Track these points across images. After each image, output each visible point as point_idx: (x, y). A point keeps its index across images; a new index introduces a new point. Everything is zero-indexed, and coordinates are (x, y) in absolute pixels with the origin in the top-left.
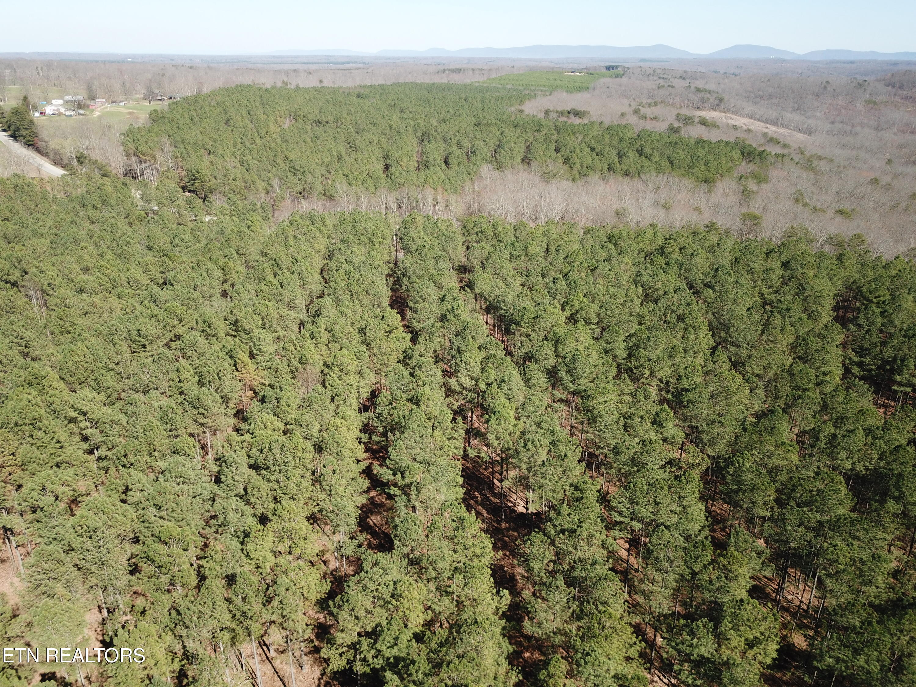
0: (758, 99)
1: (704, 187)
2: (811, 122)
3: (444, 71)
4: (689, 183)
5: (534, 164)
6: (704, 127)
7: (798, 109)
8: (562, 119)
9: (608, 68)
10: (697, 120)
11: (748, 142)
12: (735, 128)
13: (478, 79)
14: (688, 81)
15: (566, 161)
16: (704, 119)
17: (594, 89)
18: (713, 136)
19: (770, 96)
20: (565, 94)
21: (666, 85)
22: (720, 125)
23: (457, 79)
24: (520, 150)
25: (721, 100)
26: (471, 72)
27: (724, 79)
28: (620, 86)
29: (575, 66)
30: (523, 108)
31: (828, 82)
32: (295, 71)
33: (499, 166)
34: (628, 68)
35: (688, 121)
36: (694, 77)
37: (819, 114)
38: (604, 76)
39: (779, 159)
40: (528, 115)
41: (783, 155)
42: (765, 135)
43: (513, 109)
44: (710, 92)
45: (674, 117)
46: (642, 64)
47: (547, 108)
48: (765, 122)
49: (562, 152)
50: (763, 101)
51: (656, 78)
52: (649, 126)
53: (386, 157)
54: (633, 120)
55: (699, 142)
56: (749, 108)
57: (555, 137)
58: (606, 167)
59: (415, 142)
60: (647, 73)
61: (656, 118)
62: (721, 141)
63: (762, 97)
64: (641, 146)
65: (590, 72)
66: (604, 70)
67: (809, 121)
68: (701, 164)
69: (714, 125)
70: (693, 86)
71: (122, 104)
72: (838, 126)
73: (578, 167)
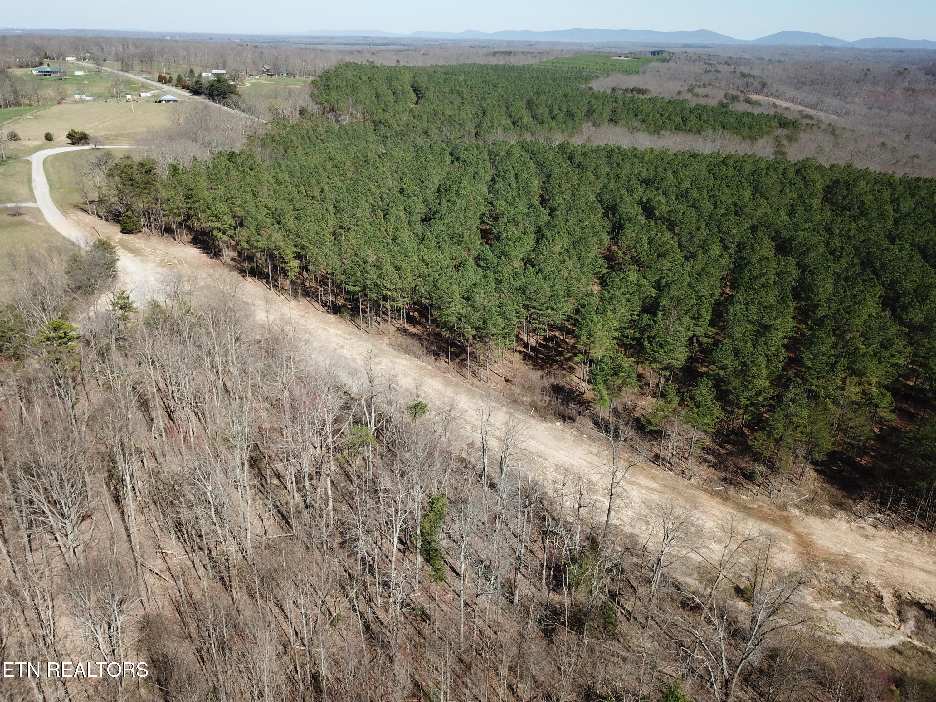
0: (800, 85)
1: (749, 142)
2: (850, 106)
3: (494, 53)
4: (738, 138)
5: (621, 123)
6: (748, 105)
7: (838, 95)
9: (653, 53)
10: (742, 99)
11: (785, 116)
12: (775, 106)
13: (532, 61)
14: (733, 66)
15: (644, 122)
16: (748, 98)
17: (644, 73)
18: (757, 111)
19: (812, 83)
21: (713, 70)
22: (763, 104)
23: (512, 60)
24: (607, 114)
25: (764, 85)
26: (522, 55)
27: (768, 65)
28: (669, 69)
29: (620, 51)
30: (590, 85)
31: (868, 70)
32: (359, 52)
33: (596, 124)
34: (673, 53)
35: (734, 98)
36: (738, 62)
37: (858, 100)
38: (651, 61)
39: (809, 127)
40: (599, 91)
41: (813, 125)
42: (800, 113)
43: (584, 87)
44: (754, 77)
45: (723, 96)
46: (687, 50)
47: (611, 86)
49: (640, 116)
50: (805, 87)
51: (701, 63)
52: (703, 101)
54: (689, 96)
55: (748, 114)
56: (791, 93)
57: (631, 106)
58: (674, 128)
59: (524, 107)
60: (693, 59)
61: (707, 96)
62: (762, 114)
63: (804, 83)
64: (699, 113)
65: (636, 57)
66: (649, 55)
67: (848, 106)
68: (747, 128)
69: (757, 103)
70: (738, 71)
71: (257, 77)
72: (875, 111)
73: (653, 126)
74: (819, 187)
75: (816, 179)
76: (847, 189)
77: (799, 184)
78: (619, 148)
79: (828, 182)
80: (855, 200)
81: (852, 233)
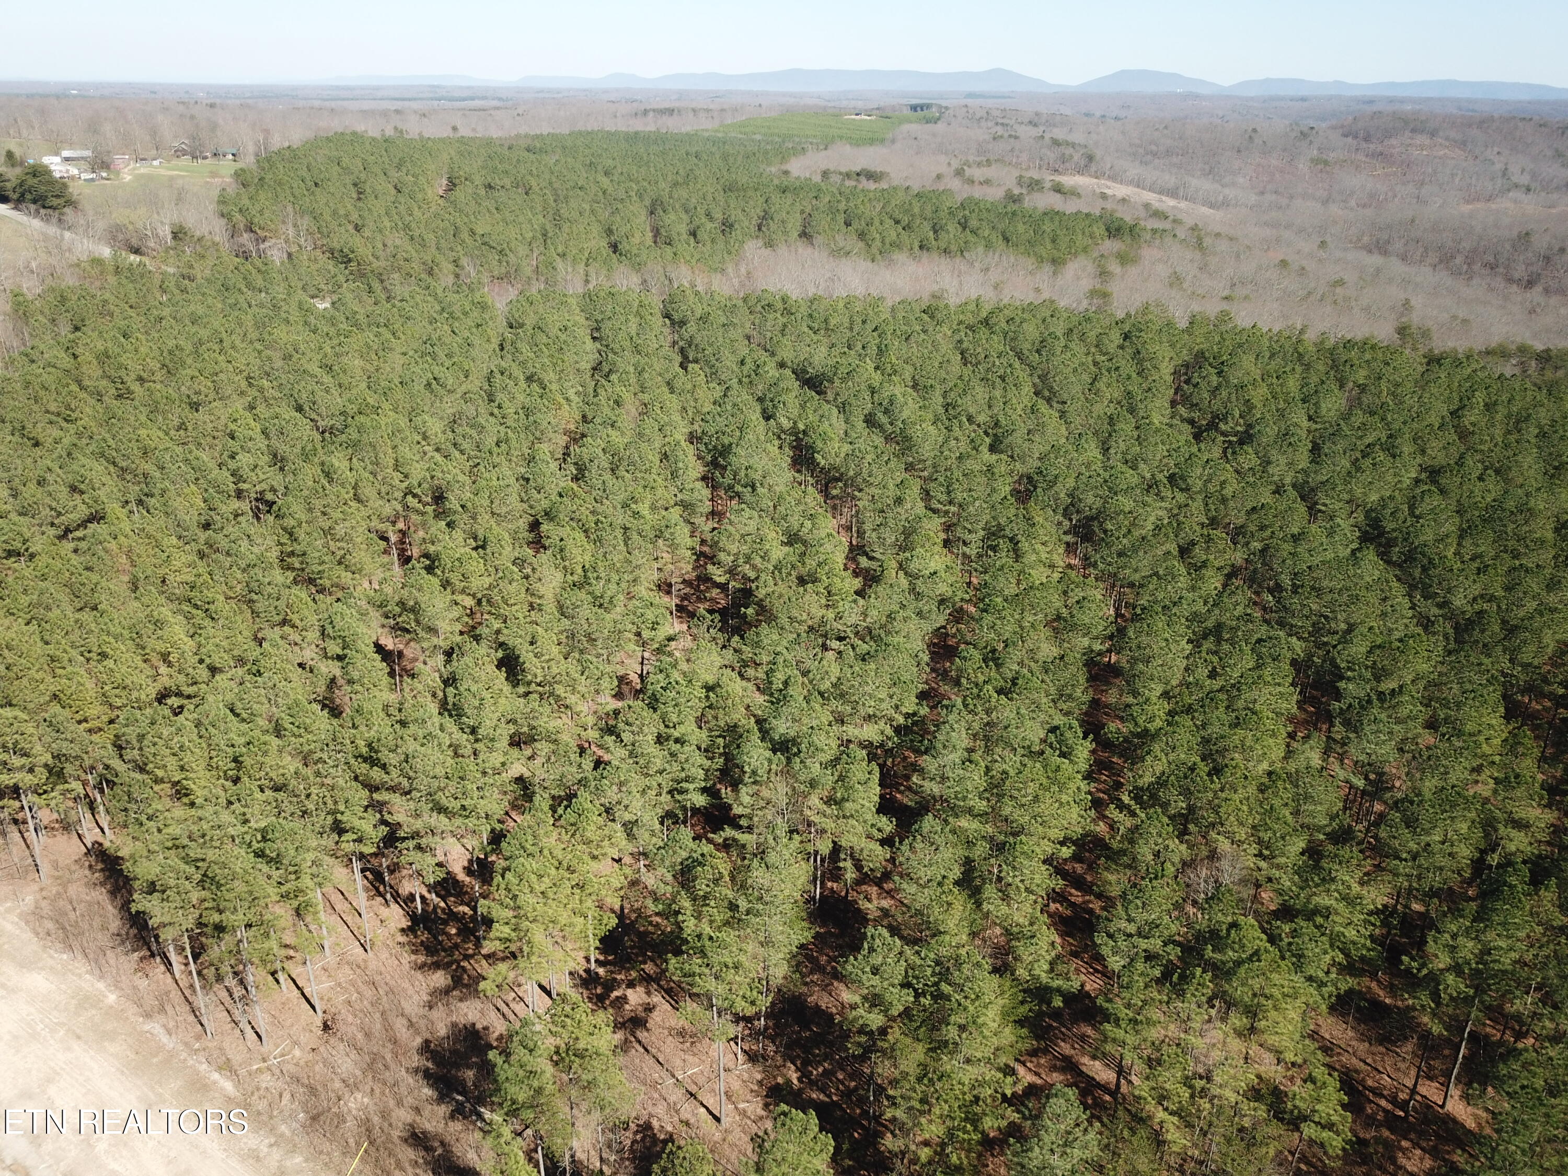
0: (1149, 157)
1: (1048, 268)
2: (1230, 193)
3: (645, 112)
4: (1030, 263)
5: (819, 240)
6: (1058, 195)
7: (1210, 172)
8: (850, 183)
9: (914, 108)
10: (1048, 185)
11: (1118, 215)
12: (1104, 196)
13: (706, 125)
14: (1042, 128)
15: (862, 235)
16: (1059, 183)
17: (893, 141)
18: (1070, 207)
19: (1169, 153)
20: (848, 147)
21: (1006, 135)
22: (1083, 193)
23: (671, 125)
24: (795, 224)
25: (1090, 158)
26: (691, 114)
27: (1099, 126)
28: (934, 135)
29: (860, 105)
30: (787, 167)
31: (1254, 130)
32: (397, 112)
33: (769, 244)
34: (947, 108)
35: (1034, 185)
36: (1051, 122)
37: (1241, 180)
38: (908, 121)
39: (1158, 235)
40: (798, 178)
41: (1165, 230)
42: (1147, 206)
43: (773, 169)
44: (1073, 145)
45: (1015, 181)
46: (969, 102)
47: (824, 167)
48: (1160, 193)
49: (855, 224)
50: (1157, 161)
51: (990, 124)
52: (977, 192)
53: (609, 232)
54: (955, 184)
55: (1052, 214)
56: (1134, 170)
57: (842, 206)
58: (916, 245)
59: (644, 212)
60: (977, 116)
61: (987, 182)
62: (1079, 212)
63: (1155, 155)
64: (965, 217)
65: (885, 115)
66: (907, 112)
67: (1227, 191)
68: (1048, 241)
69: (1074, 193)
70: (1047, 136)
71: (156, 163)
72: (1270, 197)
73: (878, 243)
74: (1166, 370)
75: (1159, 355)
76: (1219, 374)
77: (1128, 367)
78: (784, 300)
79: (1185, 356)
80: (1234, 396)
81: (1228, 491)
